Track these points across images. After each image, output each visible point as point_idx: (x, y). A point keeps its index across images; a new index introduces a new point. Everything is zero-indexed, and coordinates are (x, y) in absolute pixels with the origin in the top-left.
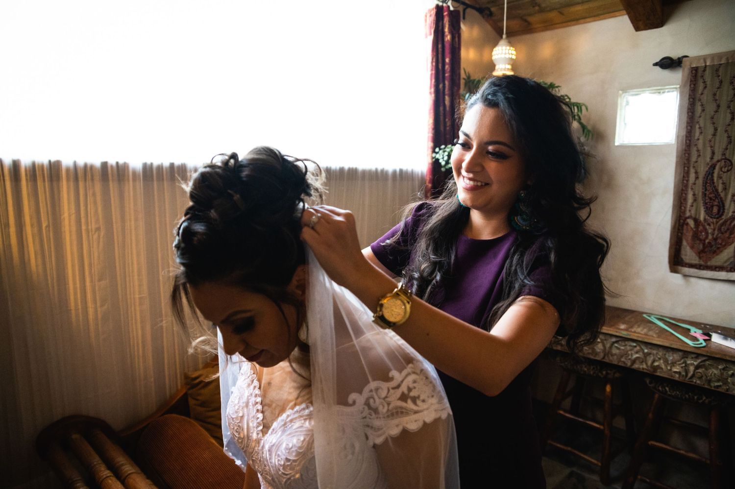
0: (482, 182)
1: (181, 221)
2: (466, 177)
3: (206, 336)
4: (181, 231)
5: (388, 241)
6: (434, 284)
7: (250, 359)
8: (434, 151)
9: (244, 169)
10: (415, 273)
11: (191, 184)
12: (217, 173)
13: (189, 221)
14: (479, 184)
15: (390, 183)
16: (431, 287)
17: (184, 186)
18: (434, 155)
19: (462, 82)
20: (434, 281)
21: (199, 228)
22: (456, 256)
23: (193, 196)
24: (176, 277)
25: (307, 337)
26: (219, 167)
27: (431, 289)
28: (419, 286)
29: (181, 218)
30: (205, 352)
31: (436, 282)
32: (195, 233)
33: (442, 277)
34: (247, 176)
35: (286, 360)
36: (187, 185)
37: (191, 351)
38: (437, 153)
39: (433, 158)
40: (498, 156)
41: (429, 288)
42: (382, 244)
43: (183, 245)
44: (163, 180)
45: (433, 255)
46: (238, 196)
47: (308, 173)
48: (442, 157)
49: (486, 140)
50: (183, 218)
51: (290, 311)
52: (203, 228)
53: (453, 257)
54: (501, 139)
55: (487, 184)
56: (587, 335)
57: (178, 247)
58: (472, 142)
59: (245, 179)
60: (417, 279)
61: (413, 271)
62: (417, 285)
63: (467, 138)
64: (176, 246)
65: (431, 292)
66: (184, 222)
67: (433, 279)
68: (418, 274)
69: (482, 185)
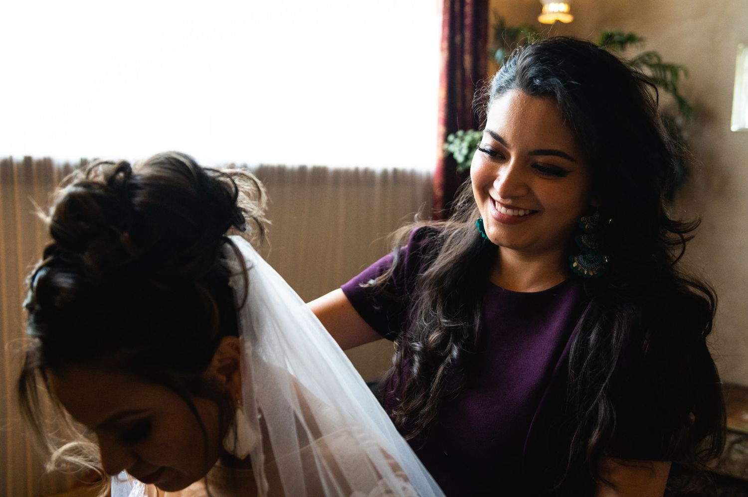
0: (525, 210)
1: (38, 265)
2: (498, 202)
3: (77, 441)
4: (35, 284)
5: (372, 282)
6: (449, 363)
7: (145, 480)
8: (446, 140)
9: (138, 191)
10: (415, 344)
11: (53, 210)
12: (94, 196)
13: (48, 269)
14: (521, 213)
15: (377, 189)
16: (445, 368)
17: (42, 215)
18: (446, 146)
19: (491, 32)
20: (448, 359)
21: (64, 281)
22: (483, 319)
23: (54, 231)
24: (28, 356)
25: (235, 447)
26: (100, 185)
27: (443, 371)
28: (423, 365)
29: (36, 261)
30: (75, 467)
31: (452, 359)
32: (58, 289)
33: (460, 351)
34: (142, 204)
35: (201, 480)
36: (47, 214)
37: (50, 467)
38: (451, 143)
39: (444, 151)
40: (552, 172)
41: (441, 368)
42: (362, 286)
43: (37, 307)
44: (12, 182)
45: (444, 318)
46: (126, 235)
47: (241, 194)
48: (459, 150)
49: (532, 148)
50: (40, 262)
51: (208, 409)
52: (70, 281)
53: (477, 322)
54: (557, 147)
55: (534, 212)
56: (707, 442)
57: (30, 307)
58: (509, 150)
59: (137, 208)
60: (419, 353)
61: (411, 340)
62: (419, 362)
63: (499, 143)
64: (28, 306)
65: (443, 376)
66: (40, 268)
67: (446, 357)
68: (421, 345)
69: (525, 215)
